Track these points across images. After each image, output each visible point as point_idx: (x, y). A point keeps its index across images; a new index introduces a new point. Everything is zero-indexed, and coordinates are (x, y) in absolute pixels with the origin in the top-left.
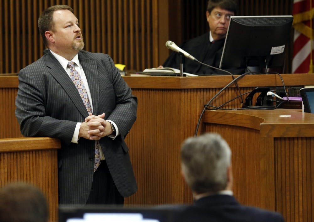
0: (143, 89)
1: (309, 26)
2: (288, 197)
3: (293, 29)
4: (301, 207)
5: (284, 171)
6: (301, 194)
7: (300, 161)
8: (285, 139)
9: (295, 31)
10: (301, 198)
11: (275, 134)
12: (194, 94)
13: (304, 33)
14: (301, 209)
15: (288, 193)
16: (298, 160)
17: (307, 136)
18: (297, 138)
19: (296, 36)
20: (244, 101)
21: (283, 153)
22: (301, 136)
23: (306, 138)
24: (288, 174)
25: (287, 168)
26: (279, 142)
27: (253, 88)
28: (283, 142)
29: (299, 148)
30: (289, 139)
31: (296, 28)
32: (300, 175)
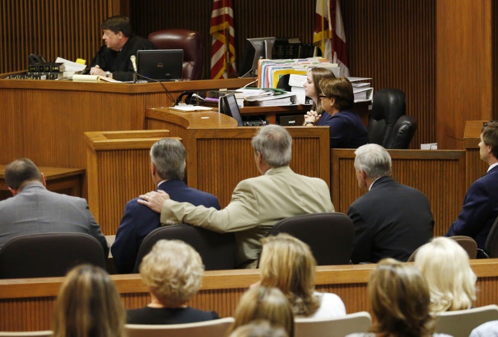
0: (101, 92)
1: (223, 34)
2: (207, 181)
3: (212, 37)
4: (216, 188)
5: (204, 163)
6: (216, 179)
7: (216, 155)
8: (205, 139)
9: (213, 38)
10: (216, 182)
11: (198, 136)
12: (139, 97)
13: (219, 39)
14: (216, 190)
15: (207, 178)
16: (214, 154)
17: (221, 137)
18: (214, 139)
19: (214, 42)
20: (176, 101)
21: (203, 149)
22: (216, 137)
23: (220, 139)
24: (206, 164)
25: (206, 160)
26: (200, 142)
27: (182, 91)
28: (203, 142)
29: (215, 146)
30: (208, 139)
31: (214, 36)
32: (216, 165)
